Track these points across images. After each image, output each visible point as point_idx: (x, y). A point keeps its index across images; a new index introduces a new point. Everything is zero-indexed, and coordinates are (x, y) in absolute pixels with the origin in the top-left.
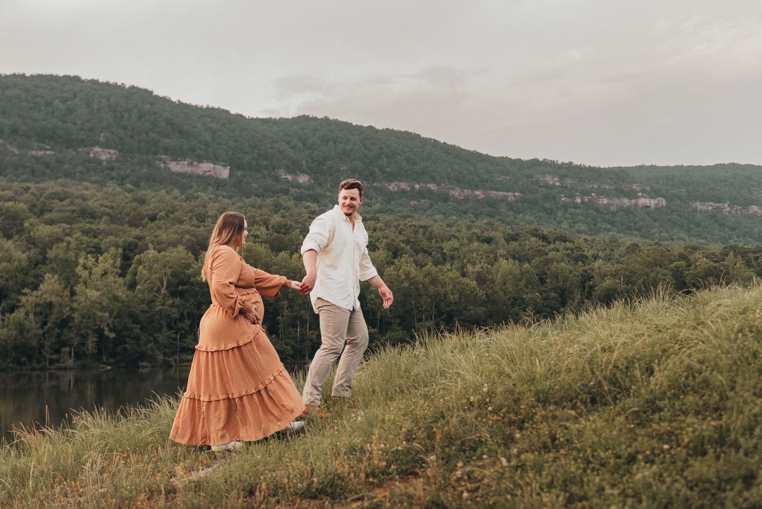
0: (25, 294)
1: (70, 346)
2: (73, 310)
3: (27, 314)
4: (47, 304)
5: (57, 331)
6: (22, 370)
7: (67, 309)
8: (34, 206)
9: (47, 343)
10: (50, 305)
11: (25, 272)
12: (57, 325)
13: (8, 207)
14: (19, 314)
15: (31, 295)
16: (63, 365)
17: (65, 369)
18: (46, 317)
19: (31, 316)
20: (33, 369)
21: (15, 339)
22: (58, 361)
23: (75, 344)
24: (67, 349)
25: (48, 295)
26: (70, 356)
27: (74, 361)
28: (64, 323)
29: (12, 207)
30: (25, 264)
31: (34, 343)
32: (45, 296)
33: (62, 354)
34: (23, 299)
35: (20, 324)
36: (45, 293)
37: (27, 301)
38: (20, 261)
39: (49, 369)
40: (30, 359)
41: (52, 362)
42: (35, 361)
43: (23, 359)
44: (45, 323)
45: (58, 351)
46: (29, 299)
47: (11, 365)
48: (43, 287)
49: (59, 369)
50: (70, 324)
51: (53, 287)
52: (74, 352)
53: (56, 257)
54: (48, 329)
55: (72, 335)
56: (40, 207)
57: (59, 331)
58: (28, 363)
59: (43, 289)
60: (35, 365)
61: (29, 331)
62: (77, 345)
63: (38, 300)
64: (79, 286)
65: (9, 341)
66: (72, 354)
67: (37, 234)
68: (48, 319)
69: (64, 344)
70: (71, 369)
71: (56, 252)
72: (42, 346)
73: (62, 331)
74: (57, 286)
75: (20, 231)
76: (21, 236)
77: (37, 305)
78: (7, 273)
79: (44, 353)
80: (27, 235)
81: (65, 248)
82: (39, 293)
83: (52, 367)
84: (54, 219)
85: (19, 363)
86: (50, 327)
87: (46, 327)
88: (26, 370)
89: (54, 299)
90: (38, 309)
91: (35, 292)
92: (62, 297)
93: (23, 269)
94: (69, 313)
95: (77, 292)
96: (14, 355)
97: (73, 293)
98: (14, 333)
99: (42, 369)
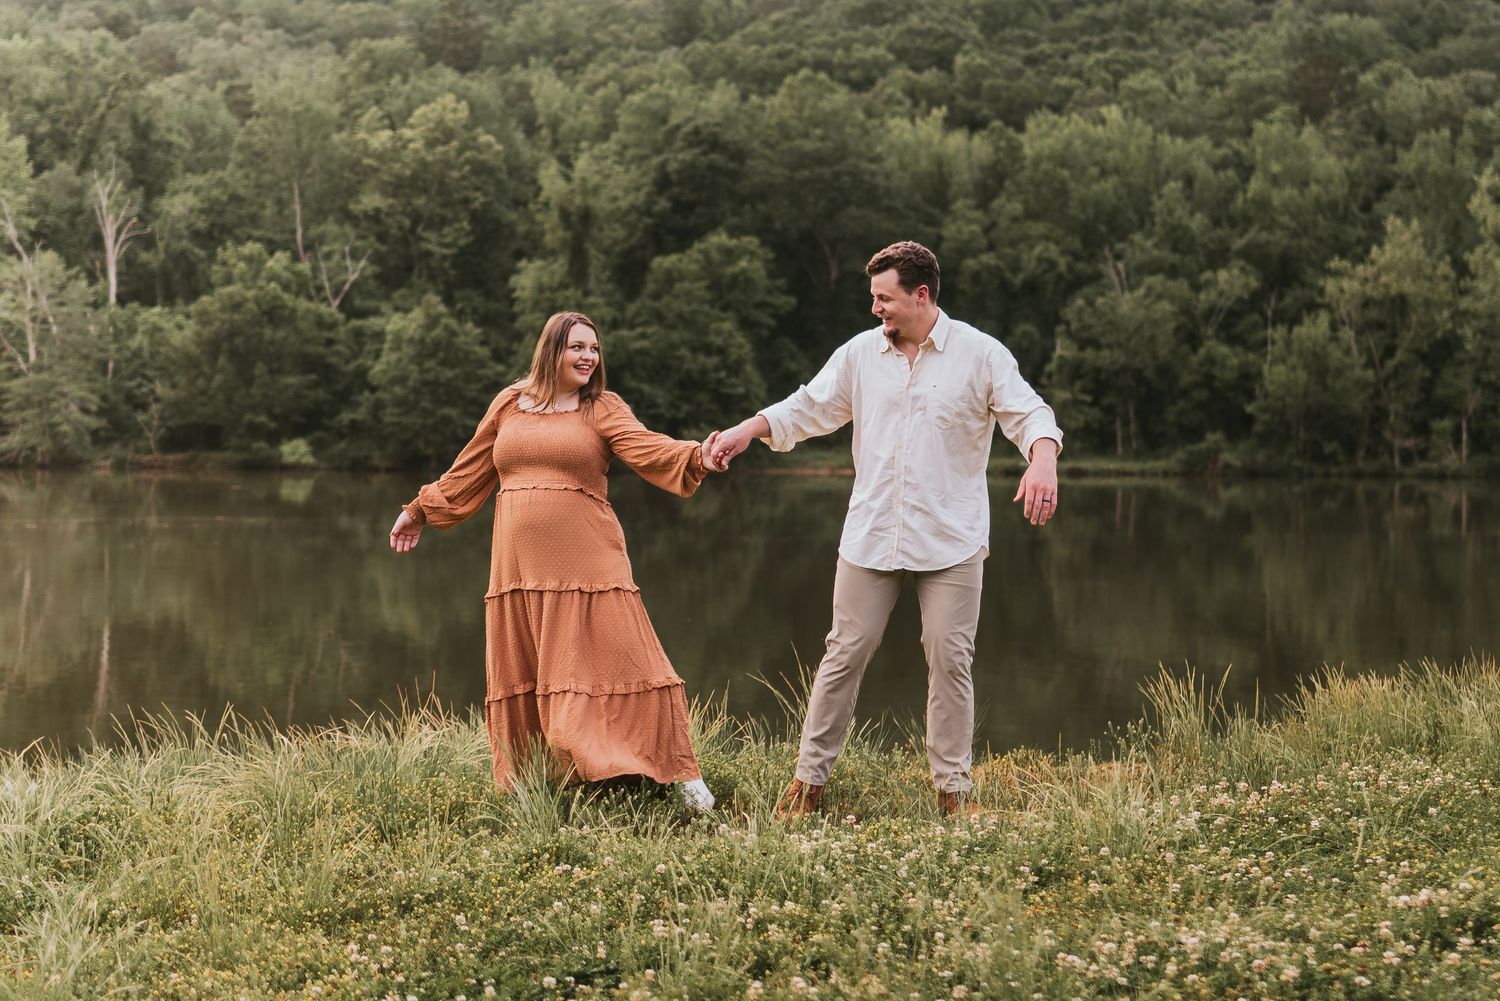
0: (1337, 274)
1: (1458, 413)
2: (1460, 316)
3: (1334, 326)
4: (1393, 300)
5: (1421, 372)
6: (1327, 475)
7: (1446, 313)
8: (1415, 21)
9: (1394, 407)
10: (1400, 303)
11: (1341, 211)
12: (1423, 357)
13: (1332, 31)
14: (1313, 329)
15: (1351, 277)
16: (1435, 466)
17: (1442, 476)
18: (1395, 335)
19: (1347, 334)
20: (1358, 475)
21: (1306, 395)
22: (1423, 454)
23: (1471, 409)
24: (1446, 424)
25: (1393, 275)
26: (1457, 442)
27: (1469, 456)
28: (1443, 351)
29: (1342, 29)
30: (1339, 191)
31: (1357, 404)
32: (1384, 279)
33: (1434, 437)
34: (1330, 285)
35: (1315, 355)
36: (1387, 269)
37: (1342, 291)
38: (1326, 182)
39: (1401, 476)
40: (1350, 449)
41: (1407, 457)
42: (1361, 453)
43: (1330, 447)
44: (1390, 352)
45: (1422, 429)
46: (1345, 285)
47: (1297, 463)
48: (1380, 255)
49: (1426, 476)
50: (1458, 356)
51: (1407, 253)
52: (1469, 431)
53: (1421, 171)
54: (1396, 369)
55: (1465, 382)
56: (1428, 22)
57: (1427, 374)
58: (1341, 458)
59: (1382, 261)
60: (1361, 464)
61: (1340, 372)
62: (1475, 411)
63: (1369, 289)
64: (1479, 250)
65: (1289, 400)
66: (1465, 436)
67: (1389, 103)
68: (1398, 341)
69: (1443, 409)
70: (1457, 476)
71: (1422, 156)
72: (1379, 417)
73: (1436, 372)
74: (1417, 252)
75: (1347, 99)
76: (1349, 109)
77: (1367, 303)
78: (1294, 217)
79: (1387, 435)
80: (1365, 107)
81: (1448, 145)
82: (1370, 271)
83: (1409, 471)
84: (1453, 58)
85: (1319, 457)
86: (1401, 364)
87: (1391, 363)
88: (1340, 475)
89: (1408, 286)
90: (1373, 314)
91: (1360, 269)
92: (1430, 279)
93: (1333, 205)
94: (1449, 326)
95: (1472, 267)
96: (1302, 434)
97: (1462, 269)
98: (1302, 376)
99: (1382, 475)
